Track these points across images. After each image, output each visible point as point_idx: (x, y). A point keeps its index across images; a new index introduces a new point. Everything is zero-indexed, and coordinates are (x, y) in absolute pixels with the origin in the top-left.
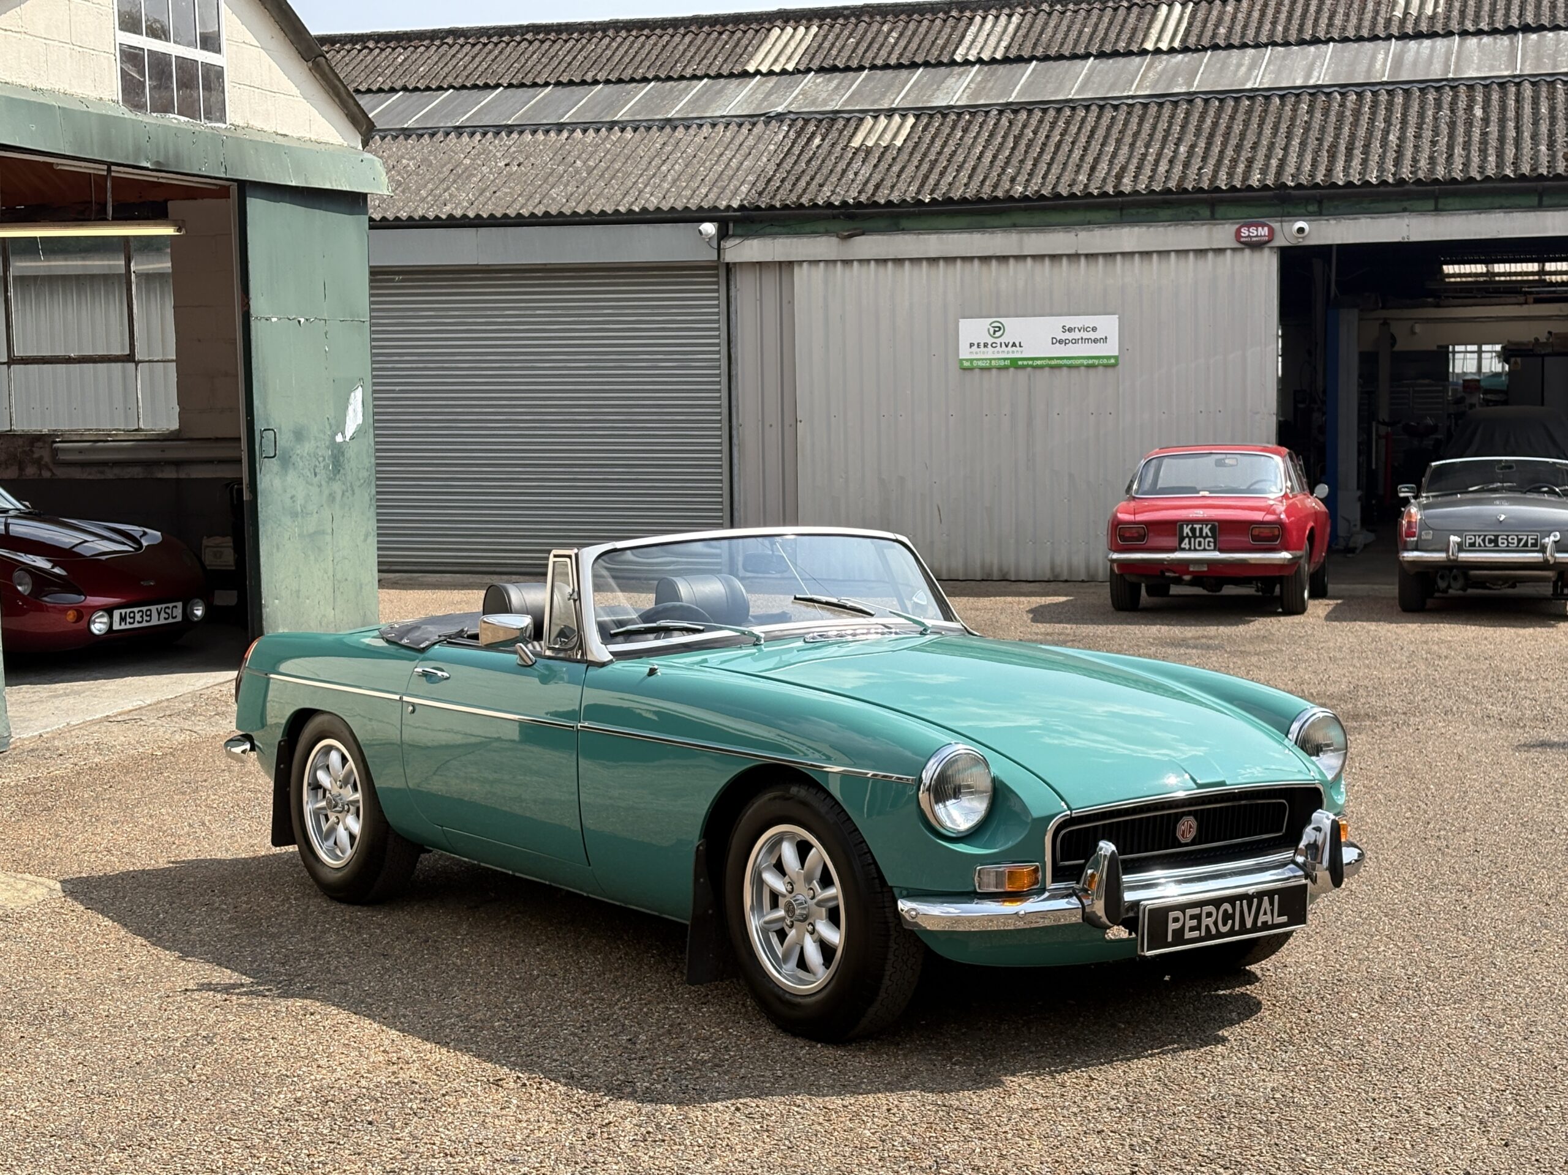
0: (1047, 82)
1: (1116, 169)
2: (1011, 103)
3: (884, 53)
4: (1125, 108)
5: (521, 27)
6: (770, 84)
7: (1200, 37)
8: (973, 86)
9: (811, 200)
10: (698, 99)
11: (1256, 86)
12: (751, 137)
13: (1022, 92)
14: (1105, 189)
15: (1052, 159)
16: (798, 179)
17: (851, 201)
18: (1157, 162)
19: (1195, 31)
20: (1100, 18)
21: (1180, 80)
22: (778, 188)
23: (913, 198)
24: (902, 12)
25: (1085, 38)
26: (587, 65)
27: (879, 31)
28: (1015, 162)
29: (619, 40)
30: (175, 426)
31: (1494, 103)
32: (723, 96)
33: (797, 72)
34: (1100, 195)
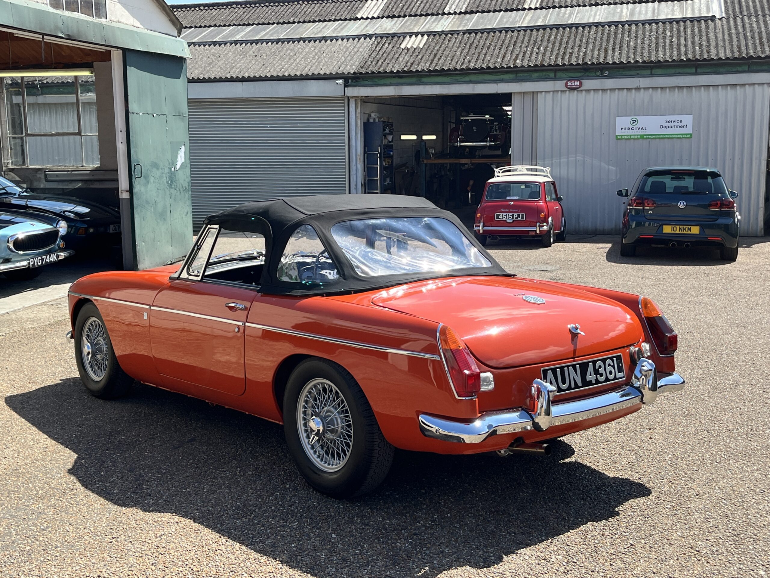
0: (484, 21)
2: (468, 30)
3: (414, 10)
4: (517, 32)
6: (367, 23)
7: (548, 3)
8: (452, 23)
9: (384, 70)
10: (337, 29)
11: (572, 22)
12: (358, 44)
13: (473, 25)
14: (509, 65)
16: (378, 61)
17: (401, 70)
21: (540, 20)
22: (370, 65)
23: (427, 69)
25: (499, 3)
26: (291, 15)
27: (413, 1)
28: (470, 54)
31: (675, 29)
32: (347, 27)
33: (378, 17)
34: (507, 68)
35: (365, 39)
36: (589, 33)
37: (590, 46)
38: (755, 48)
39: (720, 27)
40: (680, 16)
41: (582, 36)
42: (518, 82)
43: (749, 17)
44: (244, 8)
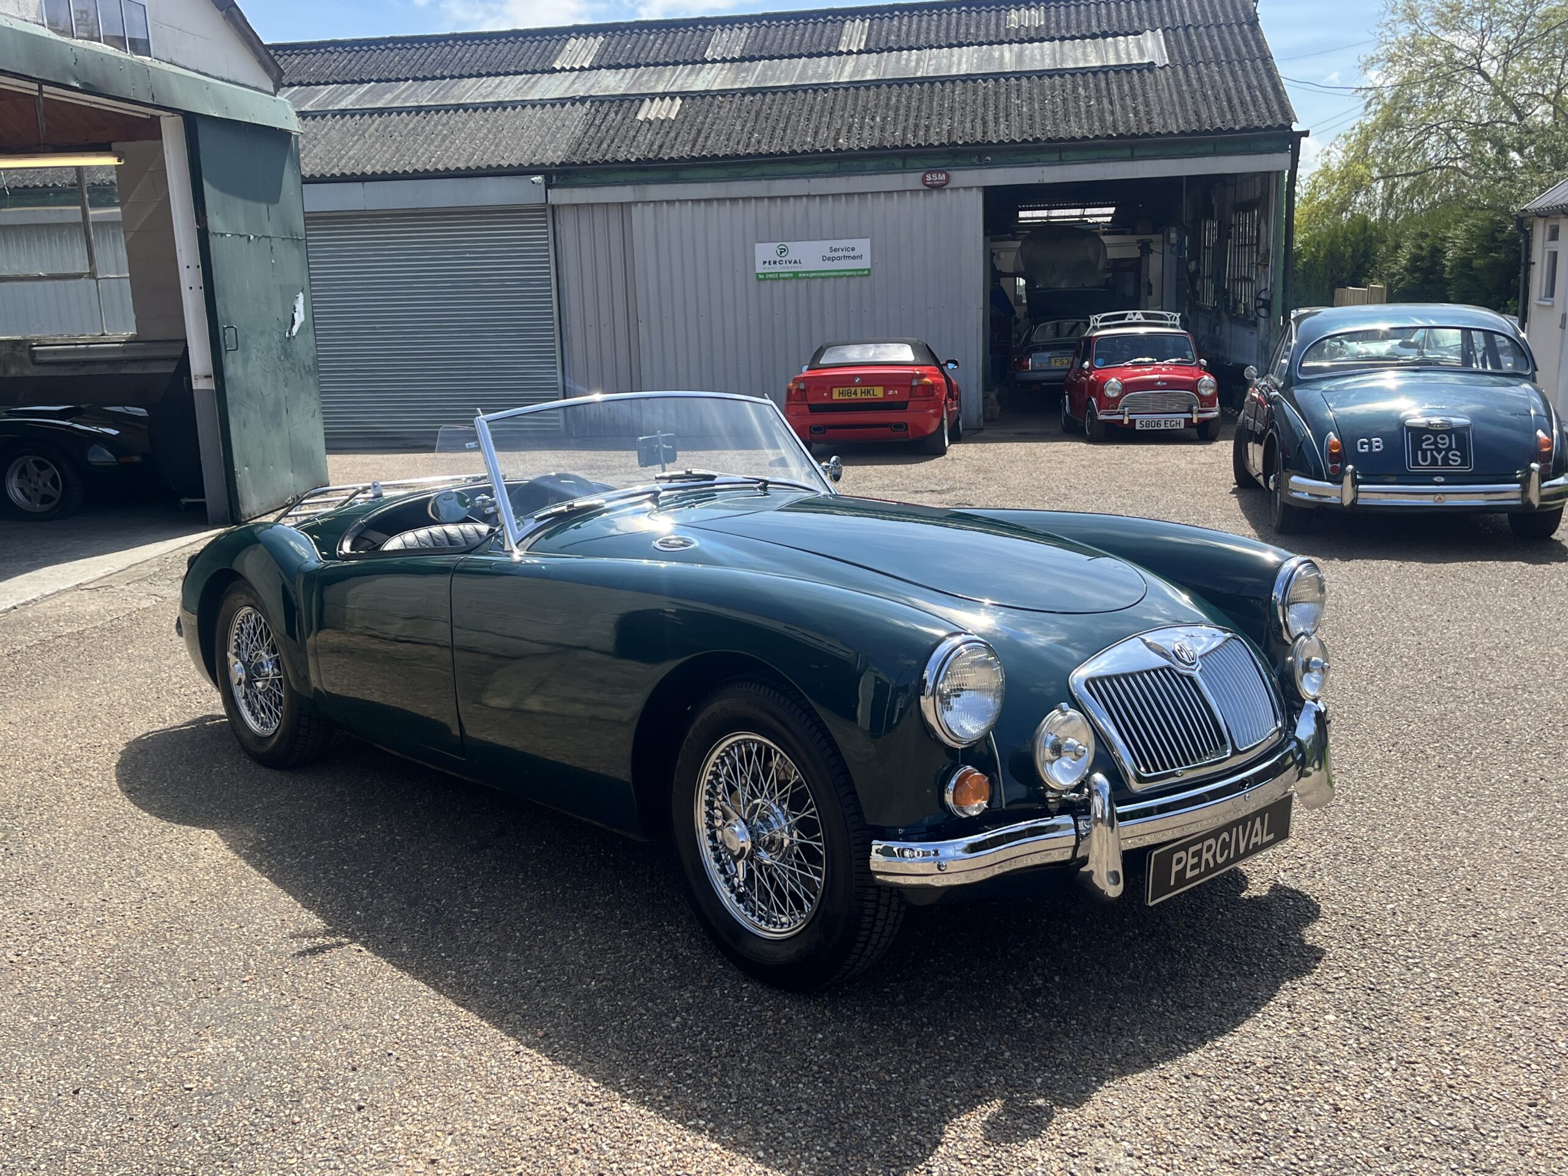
1: (833, 132)
2: (750, 88)
3: (653, 54)
4: (833, 90)
6: (573, 77)
7: (877, 41)
9: (613, 157)
10: (521, 88)
11: (922, 75)
12: (562, 114)
14: (827, 147)
15: (786, 126)
16: (601, 143)
17: (643, 158)
19: (873, 39)
22: (588, 149)
23: (688, 155)
25: (796, 43)
26: (435, 65)
27: (647, 40)
28: (758, 128)
29: (457, 47)
30: (133, 332)
31: (1091, 85)
32: (539, 85)
33: (591, 68)
34: (824, 152)
35: (573, 104)
36: (953, 92)
37: (958, 115)
38: (1222, 115)
39: (1164, 82)
40: (1099, 64)
41: (942, 98)
42: (844, 176)
43: (1207, 65)
44: (349, 52)
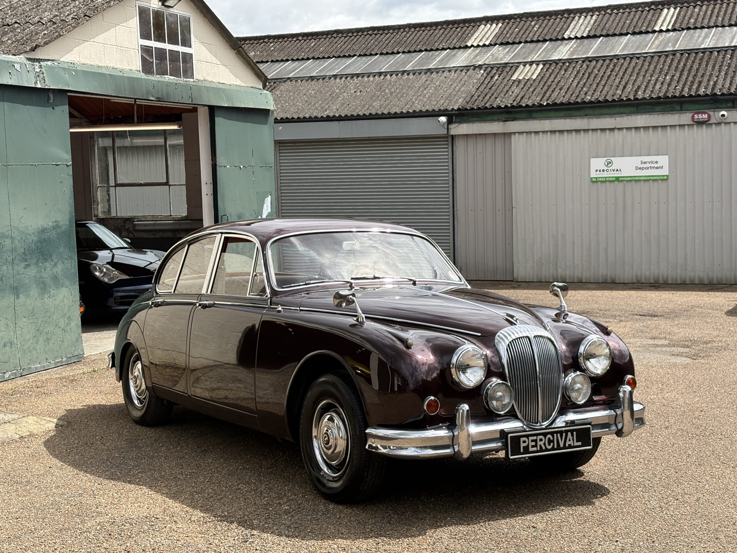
0: (607, 47)
1: (636, 87)
2: (588, 57)
3: (531, 35)
4: (643, 58)
5: (367, 28)
6: (477, 51)
7: (681, 23)
8: (571, 49)
9: (491, 105)
10: (443, 59)
11: (706, 47)
12: (466, 76)
13: (594, 52)
14: (629, 97)
15: (606, 83)
16: (486, 95)
17: (509, 105)
18: (655, 84)
19: (679, 21)
20: (635, 15)
21: (670, 45)
22: (476, 100)
23: (538, 103)
24: (541, 16)
25: (626, 25)
26: (395, 45)
27: (530, 25)
28: (588, 85)
29: (410, 33)
30: (185, 214)
32: (455, 57)
33: (490, 45)
34: (627, 100)
35: (474, 70)
41: (716, 62)
44: (345, 37)
